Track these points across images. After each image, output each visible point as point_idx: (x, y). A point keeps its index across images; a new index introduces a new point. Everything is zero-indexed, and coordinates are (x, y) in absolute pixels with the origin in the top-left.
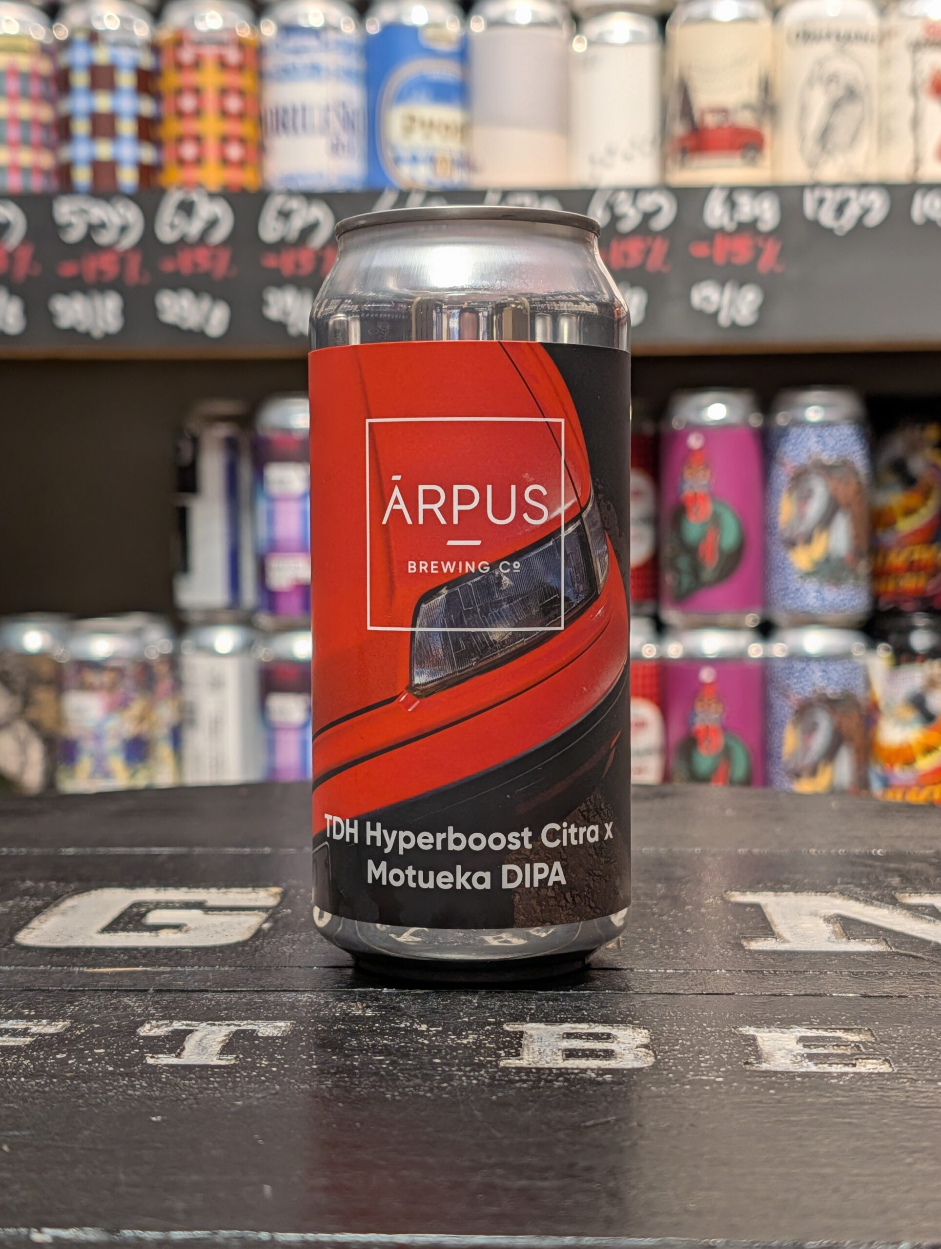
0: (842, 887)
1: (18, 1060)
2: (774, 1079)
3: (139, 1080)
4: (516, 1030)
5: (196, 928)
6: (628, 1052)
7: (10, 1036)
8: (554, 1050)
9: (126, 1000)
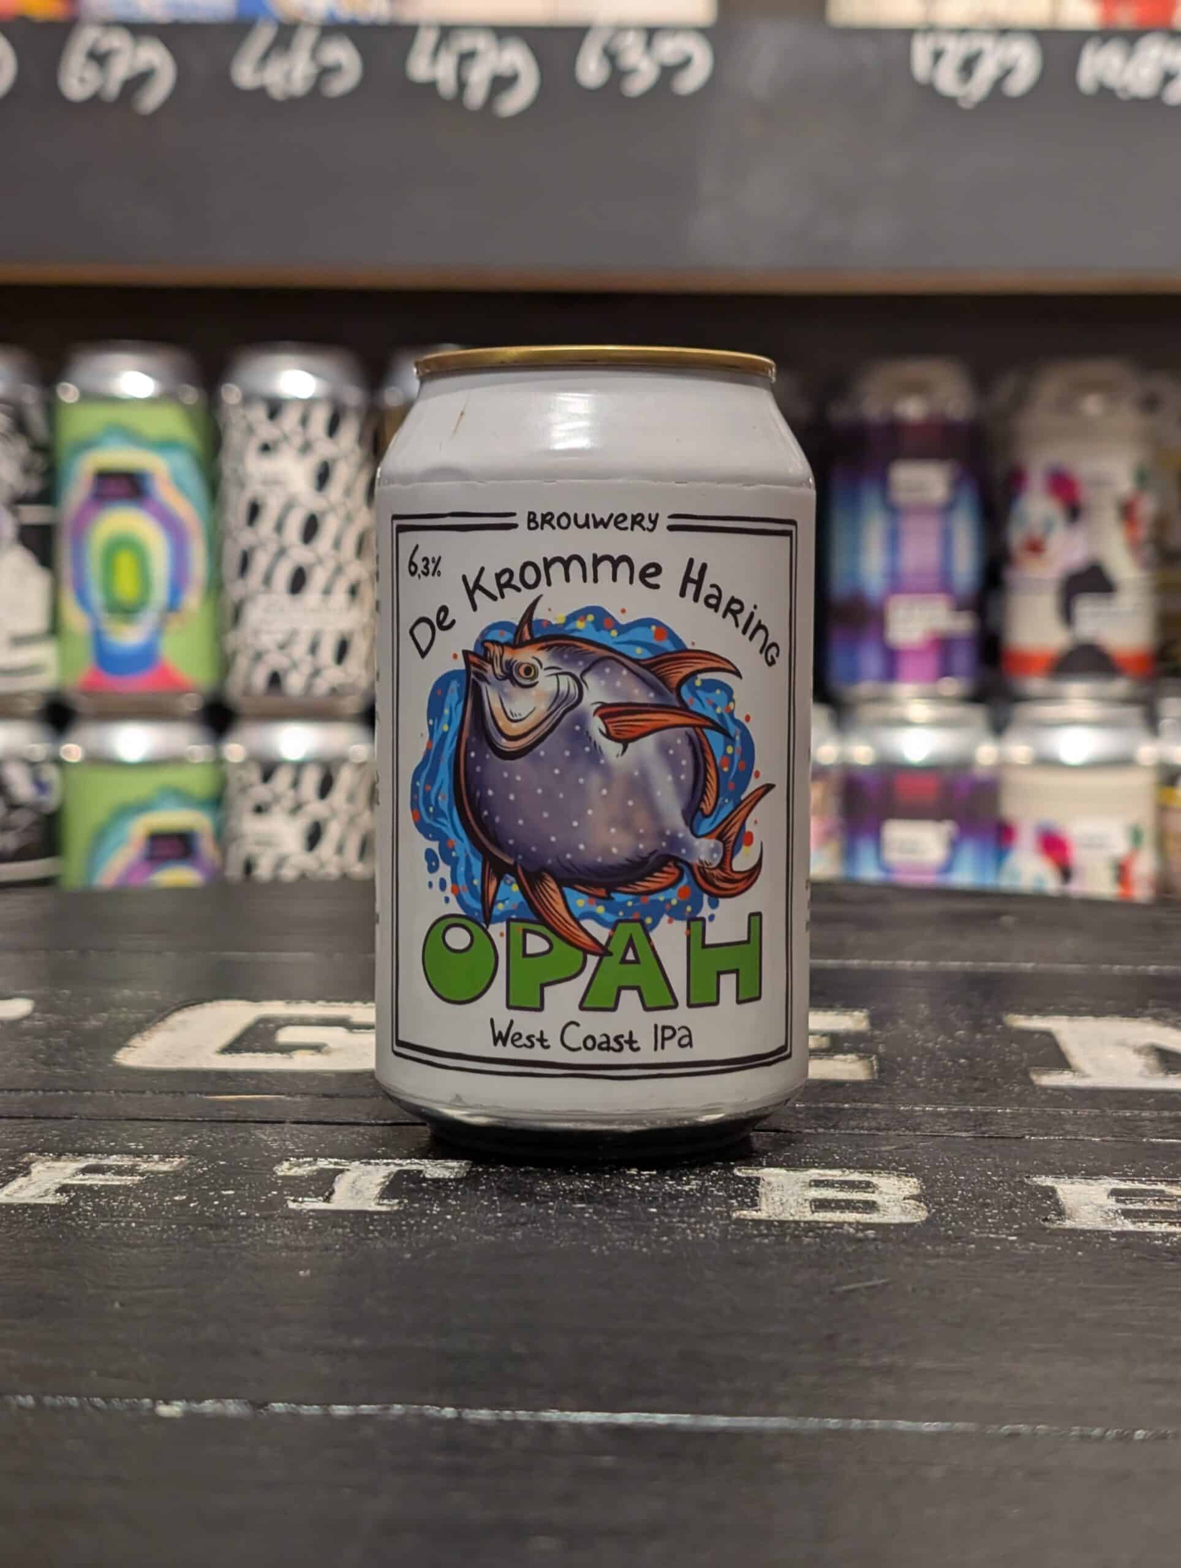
0: (1156, 1010)
1: (127, 1202)
2: (1081, 1238)
3: (279, 1227)
4: (750, 1176)
5: (339, 1050)
6: (893, 1204)
7: (114, 1174)
8: (800, 1200)
9: (258, 1132)
